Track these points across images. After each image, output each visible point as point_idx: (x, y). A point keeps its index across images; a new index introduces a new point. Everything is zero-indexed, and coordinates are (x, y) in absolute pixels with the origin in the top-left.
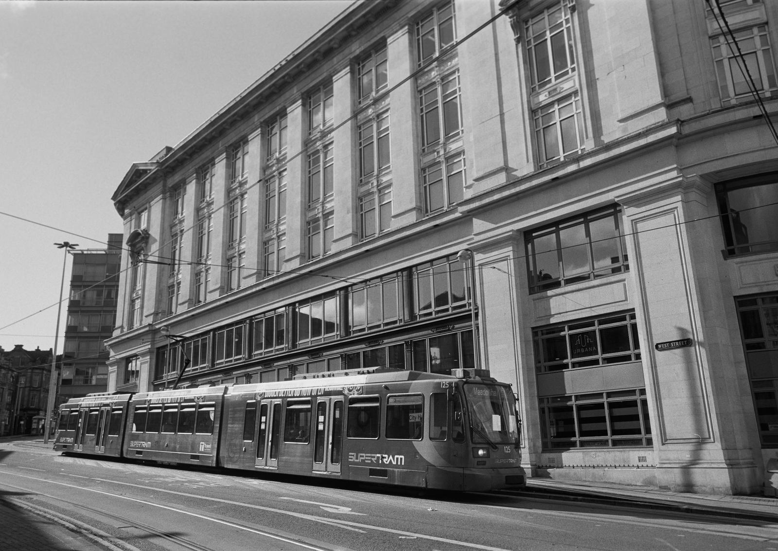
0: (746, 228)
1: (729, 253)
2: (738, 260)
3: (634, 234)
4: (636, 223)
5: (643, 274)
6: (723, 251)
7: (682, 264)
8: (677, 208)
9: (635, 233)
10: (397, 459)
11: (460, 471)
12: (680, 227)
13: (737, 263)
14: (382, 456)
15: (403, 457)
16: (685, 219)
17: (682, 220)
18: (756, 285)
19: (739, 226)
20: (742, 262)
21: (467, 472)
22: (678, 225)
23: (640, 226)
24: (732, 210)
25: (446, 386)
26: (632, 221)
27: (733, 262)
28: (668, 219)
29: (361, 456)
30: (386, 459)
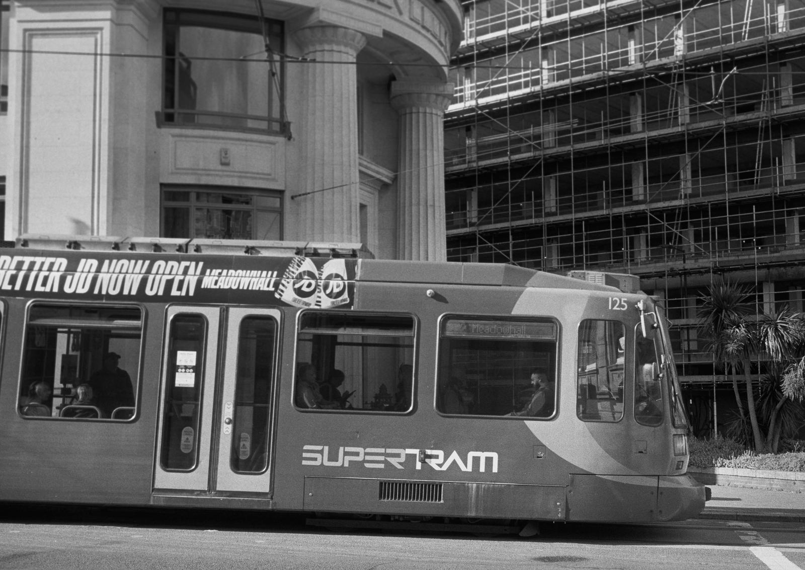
0: (195, 88)
1: (167, 118)
2: (177, 131)
3: (24, 51)
4: (31, 36)
5: (29, 123)
6: (157, 114)
7: (94, 121)
8: (101, 29)
9: (27, 52)
10: (476, 460)
11: (652, 482)
12: (101, 60)
13: (173, 136)
14: (423, 452)
15: (495, 456)
16: (111, 50)
17: (107, 49)
18: (194, 171)
19: (188, 83)
20: (181, 136)
21: (664, 484)
22: (99, 57)
23: (38, 43)
24: (181, 55)
25: (621, 306)
26: (25, 30)
27: (169, 133)
28: (86, 44)
29: (346, 454)
30: (441, 460)
